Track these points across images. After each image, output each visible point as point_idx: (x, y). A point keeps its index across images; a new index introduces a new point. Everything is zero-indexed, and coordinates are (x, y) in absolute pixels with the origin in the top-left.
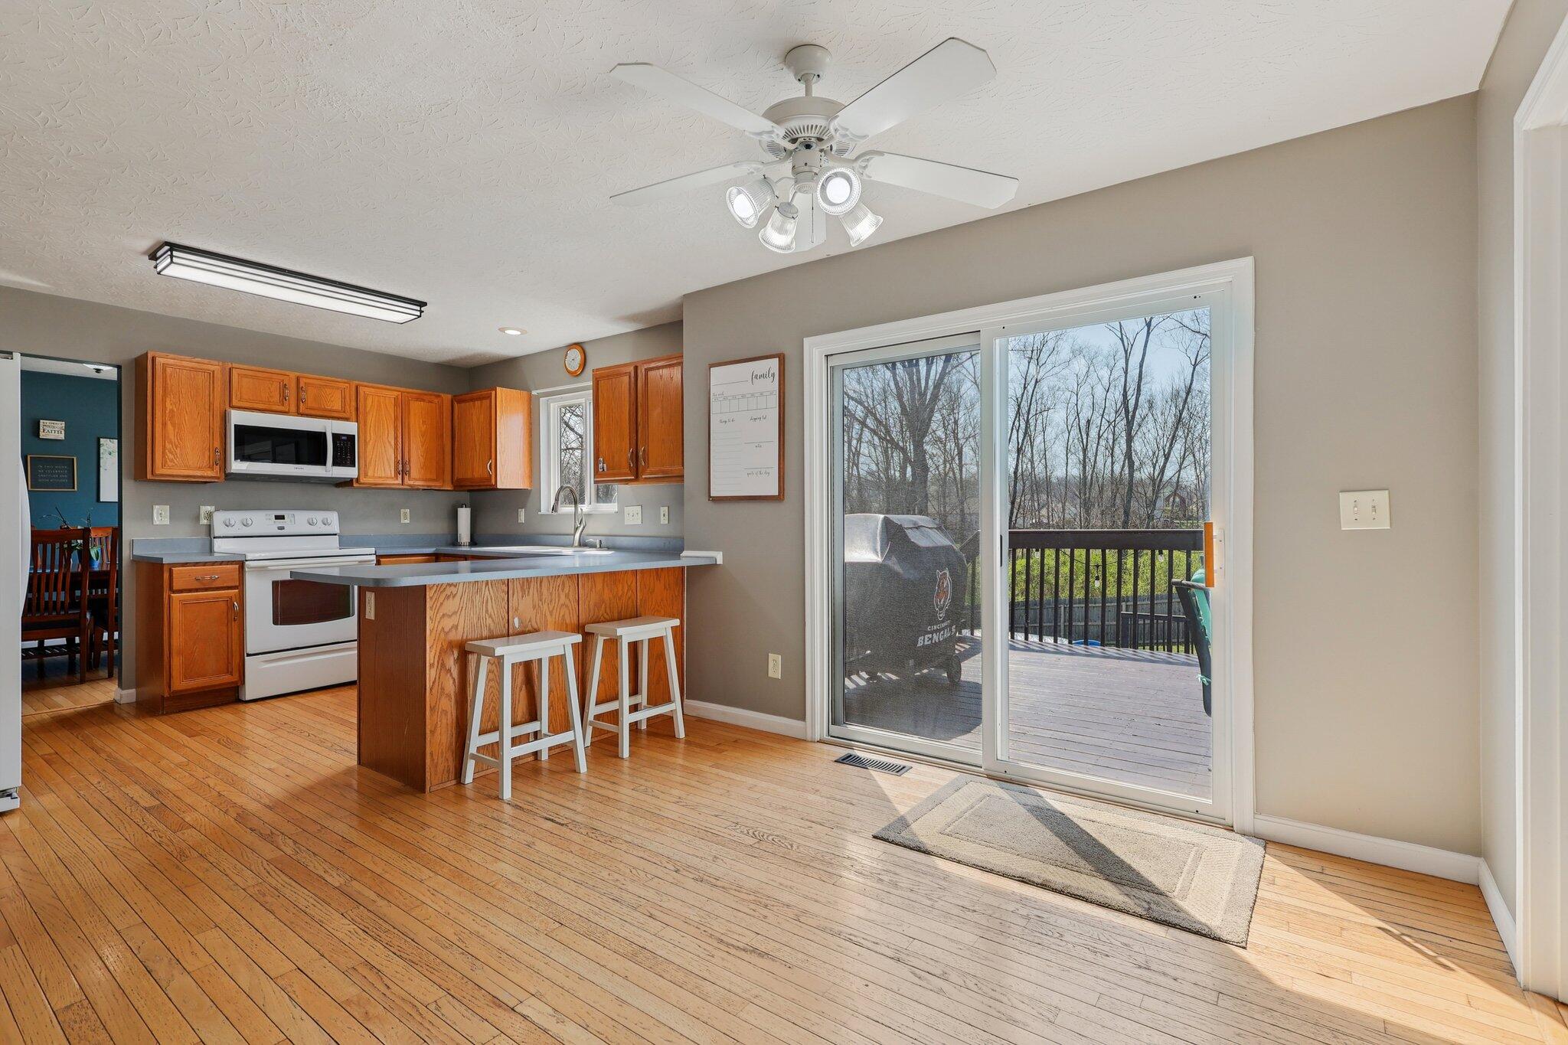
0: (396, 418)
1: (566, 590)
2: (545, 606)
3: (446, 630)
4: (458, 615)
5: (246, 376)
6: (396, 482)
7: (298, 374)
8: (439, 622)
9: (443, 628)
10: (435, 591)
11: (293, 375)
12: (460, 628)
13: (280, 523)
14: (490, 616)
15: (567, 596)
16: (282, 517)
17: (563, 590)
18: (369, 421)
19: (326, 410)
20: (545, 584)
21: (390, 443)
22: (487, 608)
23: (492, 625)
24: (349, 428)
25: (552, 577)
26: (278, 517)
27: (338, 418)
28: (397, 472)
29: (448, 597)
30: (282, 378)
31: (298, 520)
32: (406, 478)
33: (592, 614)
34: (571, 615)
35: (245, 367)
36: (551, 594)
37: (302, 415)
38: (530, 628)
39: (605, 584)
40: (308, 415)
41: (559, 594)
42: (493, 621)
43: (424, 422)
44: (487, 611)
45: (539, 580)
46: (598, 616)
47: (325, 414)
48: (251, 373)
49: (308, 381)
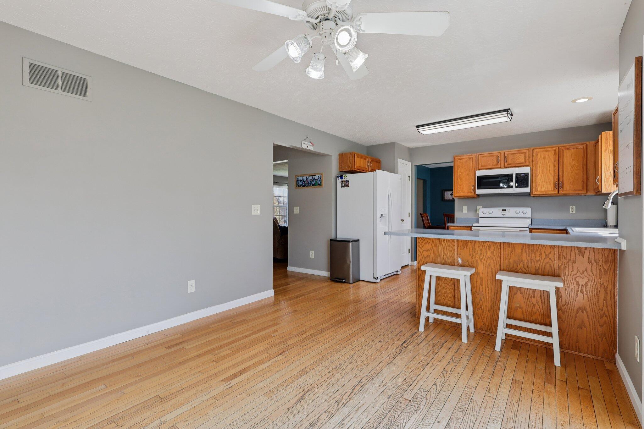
0: (555, 161)
1: (492, 249)
2: (477, 256)
3: (425, 256)
4: (430, 251)
5: (483, 157)
6: (555, 193)
7: (504, 151)
8: (422, 253)
9: (424, 256)
10: (421, 240)
11: (502, 152)
12: (431, 257)
13: (504, 213)
14: (446, 255)
15: (492, 253)
16: (505, 210)
17: (489, 249)
18: (538, 165)
19: (516, 164)
20: (477, 244)
21: (551, 174)
22: (444, 251)
23: (446, 259)
24: (527, 170)
25: (482, 241)
26: (503, 210)
27: (523, 166)
28: (555, 187)
29: (426, 243)
30: (497, 154)
31: (511, 212)
32: (560, 190)
33: (511, 266)
34: (495, 264)
35: (484, 153)
36: (481, 250)
37: (506, 167)
38: (467, 264)
39: (524, 250)
40: (509, 167)
41: (486, 252)
42: (447, 257)
43: (573, 160)
44: (444, 252)
45: (471, 241)
46: (516, 269)
47: (516, 165)
48: (485, 155)
49: (508, 153)
